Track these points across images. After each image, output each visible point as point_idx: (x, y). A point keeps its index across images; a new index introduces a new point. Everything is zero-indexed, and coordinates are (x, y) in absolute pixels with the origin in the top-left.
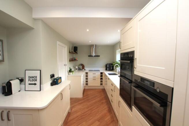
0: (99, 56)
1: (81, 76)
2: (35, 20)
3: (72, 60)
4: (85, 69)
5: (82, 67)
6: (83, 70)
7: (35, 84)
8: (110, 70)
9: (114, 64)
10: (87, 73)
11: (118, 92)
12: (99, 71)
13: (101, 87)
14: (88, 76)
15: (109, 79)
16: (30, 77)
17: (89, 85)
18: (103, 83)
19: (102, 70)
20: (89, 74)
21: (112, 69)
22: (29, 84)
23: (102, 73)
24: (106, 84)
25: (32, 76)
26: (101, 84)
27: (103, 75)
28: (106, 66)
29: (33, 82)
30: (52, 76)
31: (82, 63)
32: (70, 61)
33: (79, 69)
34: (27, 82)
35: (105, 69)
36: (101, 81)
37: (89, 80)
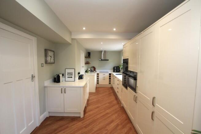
0: (108, 60)
1: (94, 75)
2: (72, 39)
3: (87, 63)
4: (96, 71)
5: (94, 69)
6: (95, 71)
7: (71, 77)
8: (117, 72)
9: (120, 66)
10: (98, 74)
11: (121, 83)
12: (108, 72)
13: (110, 86)
14: (99, 76)
15: (116, 77)
16: (68, 73)
17: (100, 84)
18: (112, 82)
19: (111, 72)
20: (100, 75)
21: (118, 70)
22: (68, 77)
23: (110, 74)
24: (114, 83)
25: (70, 72)
26: (110, 83)
27: (111, 75)
28: (114, 68)
29: (70, 76)
30: (79, 73)
31: (94, 66)
32: (85, 64)
33: (91, 71)
34: (67, 76)
35: (113, 71)
36: (110, 81)
37: (99, 80)
